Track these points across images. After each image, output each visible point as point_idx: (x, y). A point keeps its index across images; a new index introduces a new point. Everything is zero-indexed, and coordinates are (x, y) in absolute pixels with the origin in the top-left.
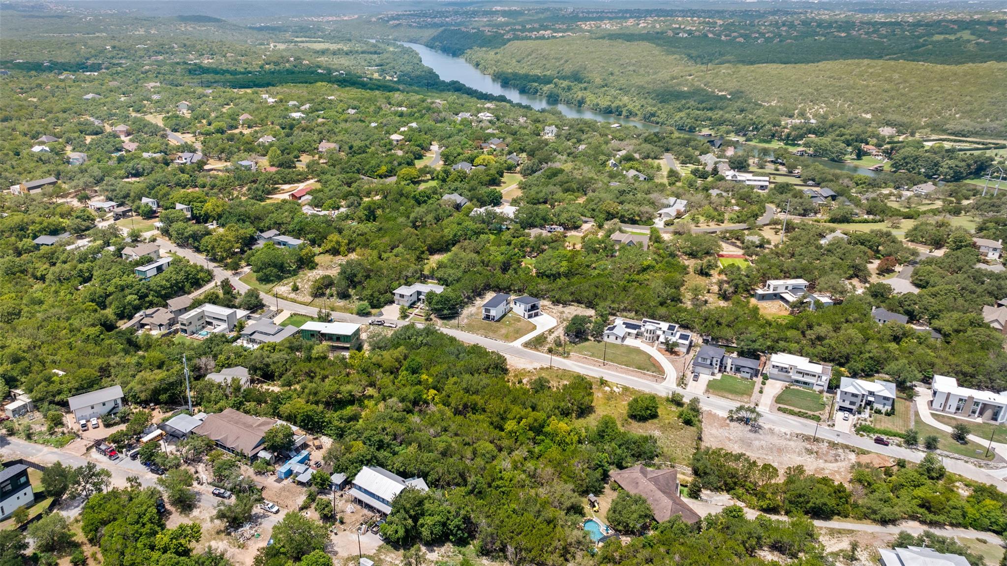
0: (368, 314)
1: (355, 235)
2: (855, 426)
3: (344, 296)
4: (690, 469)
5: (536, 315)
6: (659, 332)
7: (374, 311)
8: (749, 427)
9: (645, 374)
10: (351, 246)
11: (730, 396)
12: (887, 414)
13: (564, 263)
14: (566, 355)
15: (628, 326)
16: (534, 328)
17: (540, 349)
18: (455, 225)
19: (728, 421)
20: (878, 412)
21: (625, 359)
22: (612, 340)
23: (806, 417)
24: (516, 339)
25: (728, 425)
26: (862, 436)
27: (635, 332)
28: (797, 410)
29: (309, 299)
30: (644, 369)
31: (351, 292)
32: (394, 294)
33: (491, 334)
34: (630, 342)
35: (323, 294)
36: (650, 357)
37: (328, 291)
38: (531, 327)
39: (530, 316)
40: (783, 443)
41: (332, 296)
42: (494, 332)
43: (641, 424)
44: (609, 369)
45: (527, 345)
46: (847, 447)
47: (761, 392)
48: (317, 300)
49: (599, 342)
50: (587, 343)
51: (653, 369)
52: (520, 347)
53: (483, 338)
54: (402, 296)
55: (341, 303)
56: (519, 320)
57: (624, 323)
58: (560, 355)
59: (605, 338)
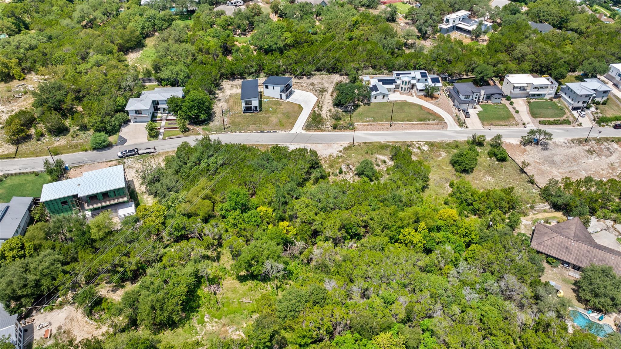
0: (109, 146)
1: (22, 51)
2: (594, 120)
3: (61, 131)
4: (546, 204)
5: (291, 93)
6: (414, 82)
7: (112, 139)
8: (540, 147)
9: (428, 124)
10: (23, 65)
11: (501, 123)
12: (604, 103)
13: (287, 34)
14: (350, 127)
15: (385, 82)
16: (300, 108)
17: (323, 128)
18: (137, 17)
19: (523, 147)
20: (598, 104)
21: (403, 115)
22: (380, 99)
23: (561, 124)
24: (292, 125)
25: (525, 150)
26: (603, 126)
27: (393, 86)
28: (552, 119)
29: (12, 149)
30: (424, 120)
31: (67, 122)
32: (127, 112)
33: (264, 127)
34: (395, 97)
35: (28, 138)
36: (421, 107)
37: (32, 131)
38: (297, 108)
39: (287, 97)
40: (570, 152)
41: (42, 135)
42: (267, 123)
43: (472, 175)
44: (396, 129)
45: (308, 127)
46: (607, 139)
47: (517, 112)
48: (23, 147)
49: (369, 104)
50: (359, 110)
51: (431, 117)
52: (304, 132)
53: (259, 134)
54: (138, 112)
55: (61, 141)
56: (277, 103)
57: (379, 81)
58: (346, 128)
59: (373, 100)
